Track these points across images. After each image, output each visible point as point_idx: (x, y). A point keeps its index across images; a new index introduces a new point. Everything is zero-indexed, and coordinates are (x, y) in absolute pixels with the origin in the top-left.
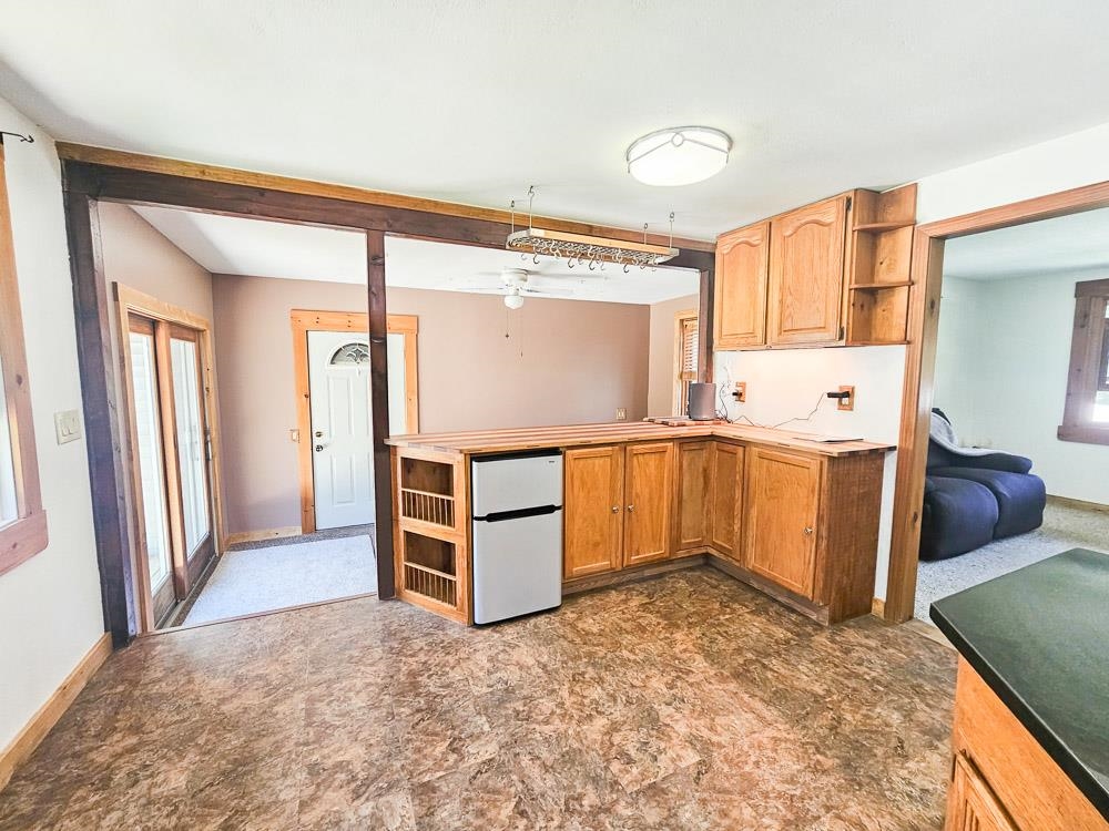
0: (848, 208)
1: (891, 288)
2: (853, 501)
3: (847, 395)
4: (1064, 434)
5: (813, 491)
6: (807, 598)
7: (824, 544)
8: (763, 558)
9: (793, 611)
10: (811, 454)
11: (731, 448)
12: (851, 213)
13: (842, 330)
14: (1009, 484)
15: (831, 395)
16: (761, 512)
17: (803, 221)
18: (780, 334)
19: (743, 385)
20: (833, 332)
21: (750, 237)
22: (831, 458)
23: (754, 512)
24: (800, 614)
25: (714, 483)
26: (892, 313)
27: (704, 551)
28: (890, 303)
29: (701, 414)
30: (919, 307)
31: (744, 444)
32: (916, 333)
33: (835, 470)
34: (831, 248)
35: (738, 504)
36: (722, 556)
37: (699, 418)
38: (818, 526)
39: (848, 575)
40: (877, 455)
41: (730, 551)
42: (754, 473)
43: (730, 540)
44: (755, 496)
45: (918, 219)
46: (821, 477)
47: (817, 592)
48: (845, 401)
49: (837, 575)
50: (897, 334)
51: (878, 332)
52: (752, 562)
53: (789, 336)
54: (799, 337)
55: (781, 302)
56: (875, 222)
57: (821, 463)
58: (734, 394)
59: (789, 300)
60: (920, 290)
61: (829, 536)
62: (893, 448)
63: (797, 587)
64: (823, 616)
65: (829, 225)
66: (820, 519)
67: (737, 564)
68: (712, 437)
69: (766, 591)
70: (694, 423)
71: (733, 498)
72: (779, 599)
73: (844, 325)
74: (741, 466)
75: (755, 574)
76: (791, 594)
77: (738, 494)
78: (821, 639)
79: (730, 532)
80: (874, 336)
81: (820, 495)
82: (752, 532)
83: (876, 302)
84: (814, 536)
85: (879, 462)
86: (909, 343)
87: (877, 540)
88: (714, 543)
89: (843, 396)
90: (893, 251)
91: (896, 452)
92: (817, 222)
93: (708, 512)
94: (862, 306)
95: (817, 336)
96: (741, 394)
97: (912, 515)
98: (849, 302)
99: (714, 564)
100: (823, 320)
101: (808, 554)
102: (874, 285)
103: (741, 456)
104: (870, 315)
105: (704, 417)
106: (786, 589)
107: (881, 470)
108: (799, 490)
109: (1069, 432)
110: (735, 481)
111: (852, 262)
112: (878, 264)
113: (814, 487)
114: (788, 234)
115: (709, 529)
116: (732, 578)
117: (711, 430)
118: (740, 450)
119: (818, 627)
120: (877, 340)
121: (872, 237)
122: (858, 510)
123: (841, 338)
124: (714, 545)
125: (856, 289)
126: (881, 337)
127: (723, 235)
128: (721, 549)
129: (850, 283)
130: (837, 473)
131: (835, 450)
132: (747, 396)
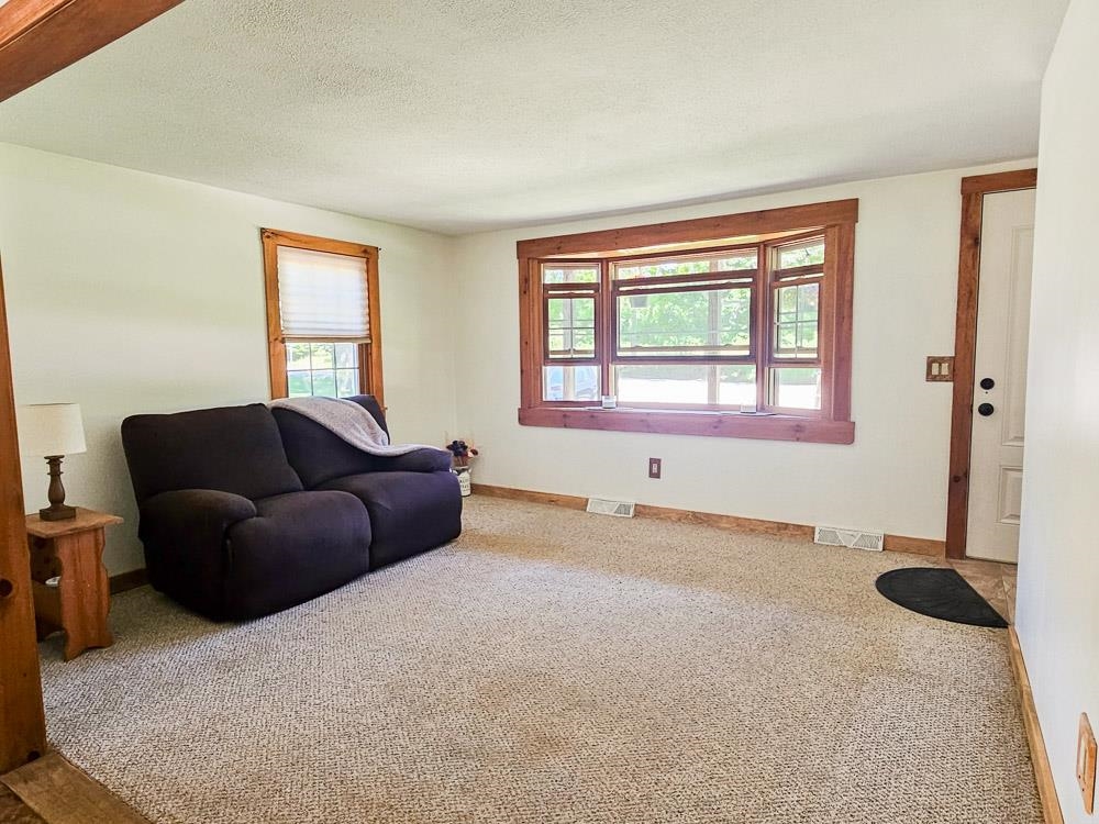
4: (524, 419)
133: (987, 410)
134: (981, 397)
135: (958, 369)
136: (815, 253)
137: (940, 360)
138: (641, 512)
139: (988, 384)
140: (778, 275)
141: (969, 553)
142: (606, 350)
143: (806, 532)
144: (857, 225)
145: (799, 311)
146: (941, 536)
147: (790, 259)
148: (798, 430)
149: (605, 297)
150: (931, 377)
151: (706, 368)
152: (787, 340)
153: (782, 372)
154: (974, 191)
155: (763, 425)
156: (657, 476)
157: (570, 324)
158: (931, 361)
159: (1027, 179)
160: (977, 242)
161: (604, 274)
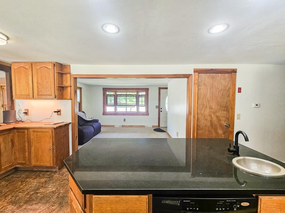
0: (54, 66)
1: (67, 87)
2: (62, 138)
3: (59, 111)
4: (103, 114)
5: (50, 138)
6: (52, 167)
7: (55, 151)
8: (37, 160)
9: (48, 171)
10: (49, 128)
11: (23, 131)
12: (55, 68)
13: (55, 96)
14: (95, 125)
15: (55, 112)
16: (35, 148)
17: (42, 66)
18: (38, 96)
19: (28, 110)
20: (53, 96)
21: (25, 66)
22: (54, 129)
23: (33, 149)
24: (50, 171)
25: (16, 144)
26: (67, 93)
27: (14, 167)
28: (67, 90)
29: (9, 121)
30: (73, 92)
31: (27, 129)
32: (73, 97)
33: (56, 131)
34: (51, 75)
35: (27, 148)
36: (22, 166)
37: (8, 122)
38: (53, 147)
39: (63, 156)
40: (67, 125)
41: (25, 163)
42: (32, 137)
43: (25, 160)
44: (33, 144)
45: (71, 72)
46: (52, 134)
47: (54, 164)
48: (59, 113)
49: (59, 157)
50: (69, 97)
51: (65, 97)
52: (33, 163)
53: (41, 96)
54: (44, 97)
55: (37, 87)
56: (62, 71)
57: (52, 130)
58: (24, 113)
59: (40, 87)
60: (73, 88)
61: (56, 148)
62: (71, 123)
63: (48, 165)
64: (57, 169)
65: (49, 69)
66: (53, 144)
67: (28, 166)
68: (14, 128)
69: (40, 170)
70: (6, 124)
71: (25, 146)
72: (44, 170)
73: (56, 95)
74: (27, 136)
75: (35, 167)
76: (47, 167)
77: (27, 144)
78: (56, 175)
79: (24, 157)
80: (64, 98)
81: (52, 138)
82: (33, 155)
83: (64, 90)
84: (52, 150)
85: (68, 127)
86: (71, 99)
87: (69, 145)
88: (18, 163)
89: (58, 112)
90: (66, 79)
91: (71, 124)
92: (47, 68)
93: (15, 153)
94: (60, 90)
95: (49, 97)
96: (27, 113)
97: (76, 137)
98: (57, 89)
99: (19, 169)
100: (50, 93)
101: (50, 155)
102: (63, 86)
103: (27, 133)
104: (63, 92)
105: (11, 122)
106: (45, 167)
107: (68, 128)
108: (46, 138)
109: (105, 113)
110: (25, 141)
111: (56, 79)
112: (63, 81)
113: (51, 137)
114: (38, 68)
115: (16, 159)
116: (27, 171)
117: (13, 126)
118: (26, 131)
119: (56, 172)
120: (65, 98)
121: (61, 75)
122: (63, 139)
123: (55, 98)
124: (18, 164)
125: (58, 86)
126: (66, 98)
127: (14, 62)
128: (21, 164)
129: (57, 85)
130: (57, 132)
131: (55, 126)
132: (29, 113)
133: (161, 111)
134: (161, 110)
135: (159, 107)
136: (144, 93)
137: (157, 106)
138: (123, 126)
139: (161, 109)
140: (139, 95)
141: (160, 126)
142: (116, 104)
143: (144, 126)
144: (149, 91)
145: (142, 100)
146: (158, 125)
147: (140, 94)
148: (143, 114)
149: (116, 97)
150: (156, 108)
151: (125, 106)
152: (140, 103)
153: (140, 107)
154: (160, 89)
155: (138, 114)
156: (125, 121)
157: (111, 100)
158: (156, 106)
159: (167, 88)
160: (160, 94)
161: (116, 93)
